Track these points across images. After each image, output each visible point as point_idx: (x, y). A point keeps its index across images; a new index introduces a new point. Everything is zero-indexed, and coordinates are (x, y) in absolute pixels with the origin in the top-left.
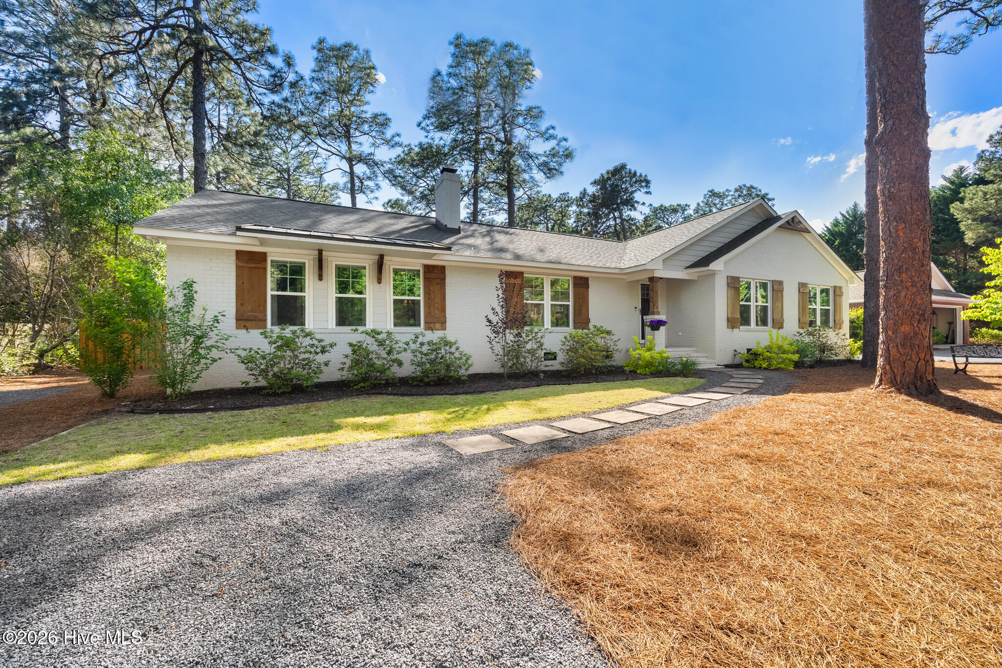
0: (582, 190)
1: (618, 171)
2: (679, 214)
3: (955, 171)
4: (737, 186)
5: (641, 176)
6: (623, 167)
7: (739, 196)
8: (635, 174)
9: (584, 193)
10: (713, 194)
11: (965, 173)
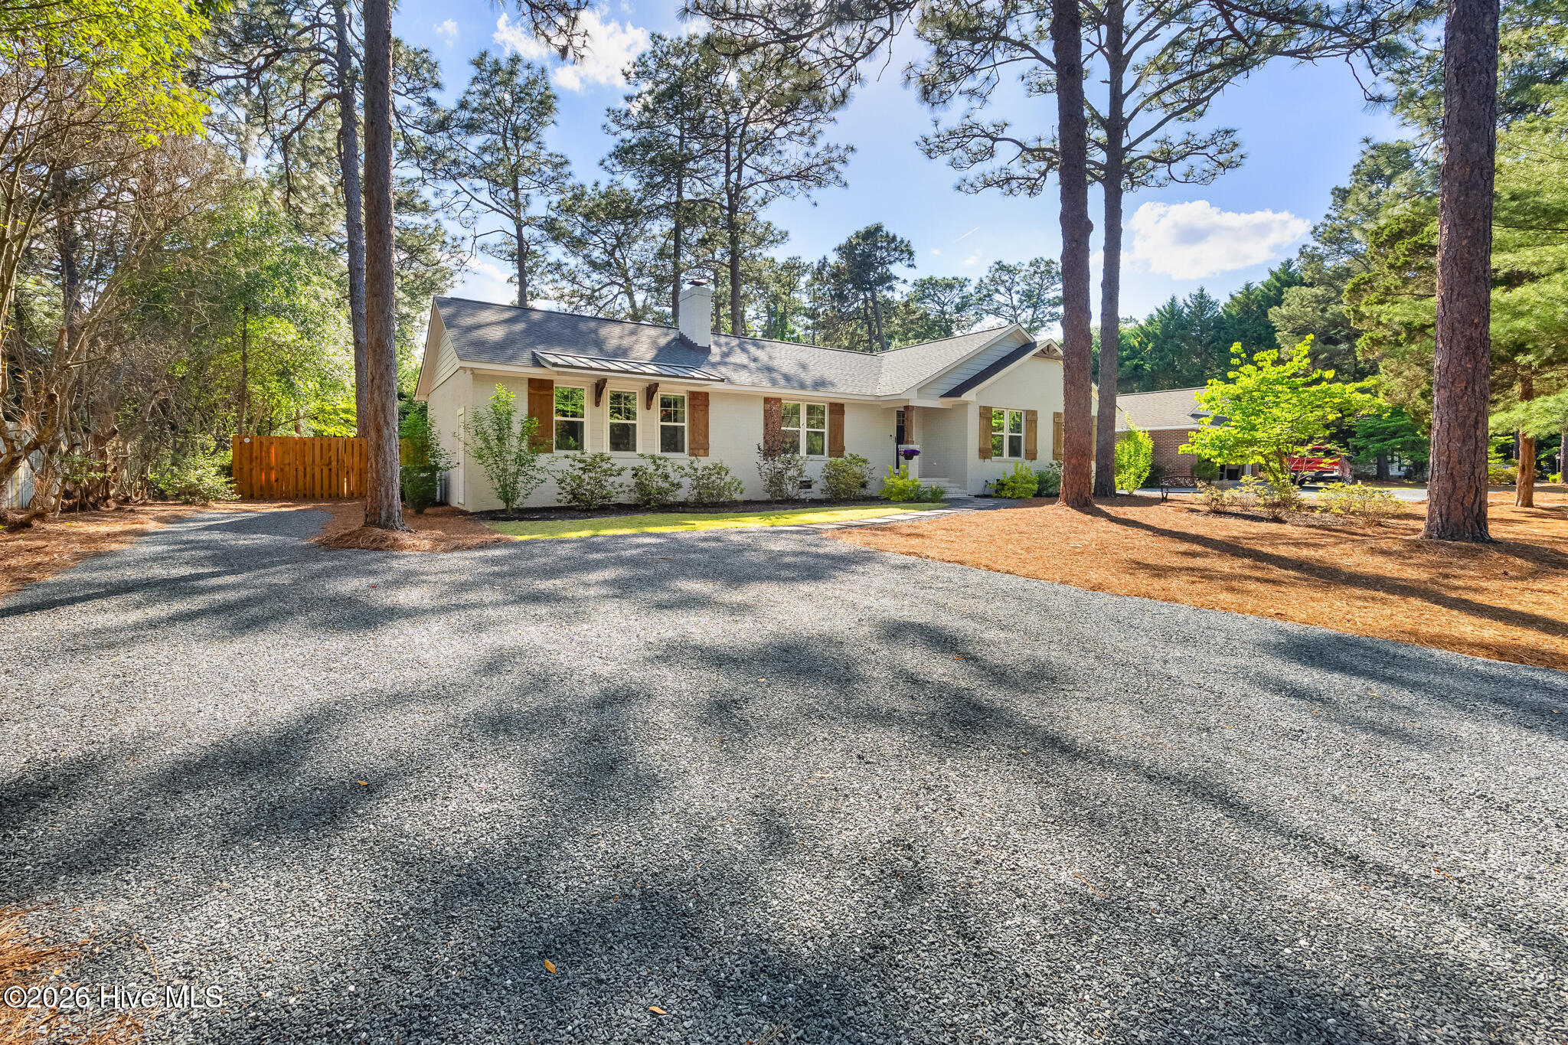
0: (821, 257)
1: (872, 234)
2: (955, 291)
3: (1282, 264)
4: (1032, 259)
5: (902, 241)
6: (878, 228)
7: (1035, 272)
8: (894, 238)
9: (824, 263)
10: (1001, 267)
11: (1293, 268)
